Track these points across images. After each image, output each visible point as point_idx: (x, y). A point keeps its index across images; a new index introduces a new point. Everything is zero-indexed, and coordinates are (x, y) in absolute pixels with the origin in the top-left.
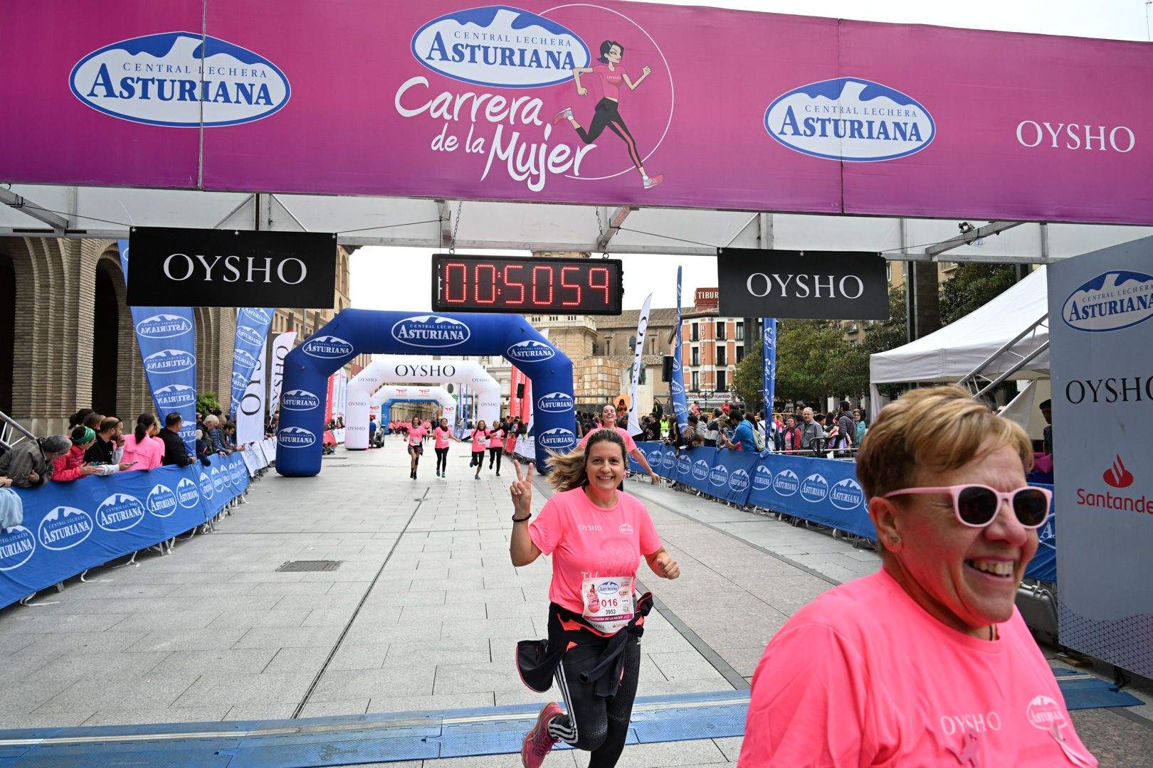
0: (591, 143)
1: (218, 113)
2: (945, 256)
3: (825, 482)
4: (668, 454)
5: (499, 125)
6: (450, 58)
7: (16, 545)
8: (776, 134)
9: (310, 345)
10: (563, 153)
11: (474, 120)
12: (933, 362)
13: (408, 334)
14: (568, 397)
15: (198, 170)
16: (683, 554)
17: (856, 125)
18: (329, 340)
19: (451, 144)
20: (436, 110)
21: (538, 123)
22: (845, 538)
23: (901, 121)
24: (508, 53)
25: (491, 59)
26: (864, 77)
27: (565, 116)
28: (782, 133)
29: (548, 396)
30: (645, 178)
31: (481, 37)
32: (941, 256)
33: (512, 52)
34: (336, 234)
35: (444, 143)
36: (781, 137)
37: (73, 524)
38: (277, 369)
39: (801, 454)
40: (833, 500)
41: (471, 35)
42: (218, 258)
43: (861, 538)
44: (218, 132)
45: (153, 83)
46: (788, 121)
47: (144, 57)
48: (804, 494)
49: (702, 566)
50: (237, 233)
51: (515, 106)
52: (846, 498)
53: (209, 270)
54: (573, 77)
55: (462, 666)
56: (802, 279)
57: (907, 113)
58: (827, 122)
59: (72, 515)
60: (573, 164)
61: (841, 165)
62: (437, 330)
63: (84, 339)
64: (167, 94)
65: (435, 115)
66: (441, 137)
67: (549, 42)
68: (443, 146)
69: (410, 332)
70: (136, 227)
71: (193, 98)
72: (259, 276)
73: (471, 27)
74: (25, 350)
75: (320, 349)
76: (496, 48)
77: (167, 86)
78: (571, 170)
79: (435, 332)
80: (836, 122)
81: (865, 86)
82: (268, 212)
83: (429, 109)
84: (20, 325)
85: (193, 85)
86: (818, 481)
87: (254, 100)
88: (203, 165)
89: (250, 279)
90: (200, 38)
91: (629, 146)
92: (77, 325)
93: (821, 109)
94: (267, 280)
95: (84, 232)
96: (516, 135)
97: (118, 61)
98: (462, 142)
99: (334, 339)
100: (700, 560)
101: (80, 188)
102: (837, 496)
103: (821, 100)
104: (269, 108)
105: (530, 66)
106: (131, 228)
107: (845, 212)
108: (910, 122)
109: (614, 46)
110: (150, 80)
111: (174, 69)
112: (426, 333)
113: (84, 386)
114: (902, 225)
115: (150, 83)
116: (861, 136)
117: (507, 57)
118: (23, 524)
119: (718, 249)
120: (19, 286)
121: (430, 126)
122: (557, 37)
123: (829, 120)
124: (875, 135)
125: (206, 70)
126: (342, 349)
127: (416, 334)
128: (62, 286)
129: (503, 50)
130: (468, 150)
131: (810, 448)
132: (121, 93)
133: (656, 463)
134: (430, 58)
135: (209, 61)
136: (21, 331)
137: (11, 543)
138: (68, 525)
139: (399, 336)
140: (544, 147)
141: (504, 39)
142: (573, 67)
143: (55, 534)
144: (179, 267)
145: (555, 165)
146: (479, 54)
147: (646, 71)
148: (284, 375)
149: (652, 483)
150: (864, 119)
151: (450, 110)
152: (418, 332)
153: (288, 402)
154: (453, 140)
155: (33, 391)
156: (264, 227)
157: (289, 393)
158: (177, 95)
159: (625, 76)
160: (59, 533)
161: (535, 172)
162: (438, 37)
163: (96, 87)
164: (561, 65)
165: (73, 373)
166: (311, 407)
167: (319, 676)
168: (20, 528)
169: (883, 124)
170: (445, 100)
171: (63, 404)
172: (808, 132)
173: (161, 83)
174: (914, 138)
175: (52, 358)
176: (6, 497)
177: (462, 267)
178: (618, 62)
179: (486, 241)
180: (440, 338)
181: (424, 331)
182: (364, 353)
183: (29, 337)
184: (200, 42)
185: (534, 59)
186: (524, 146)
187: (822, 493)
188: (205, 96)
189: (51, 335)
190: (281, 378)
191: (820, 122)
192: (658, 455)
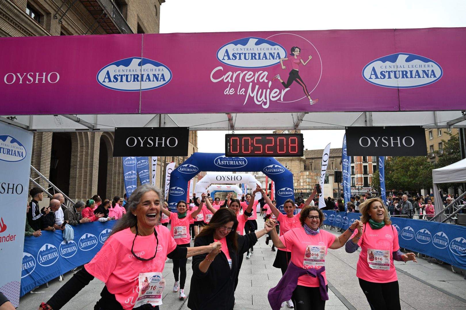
0: (287, 88)
1: (146, 85)
2: (457, 125)
3: (413, 230)
4: (338, 216)
5: (251, 83)
6: (231, 59)
7: (71, 248)
8: (368, 78)
9: (181, 168)
10: (276, 92)
11: (240, 81)
12: (463, 173)
13: (221, 163)
14: (291, 190)
15: (139, 106)
16: (343, 262)
17: (405, 73)
18: (188, 166)
19: (232, 92)
20: (226, 79)
21: (266, 81)
22: (424, 258)
23: (426, 70)
24: (254, 55)
25: (247, 58)
26: (406, 52)
27: (277, 78)
28: (370, 78)
29: (282, 189)
30: (311, 100)
31: (243, 50)
32: (455, 125)
33: (255, 54)
34: (189, 127)
35: (229, 91)
36: (370, 80)
37: (91, 240)
38: (168, 178)
39: (402, 217)
40: (417, 239)
41: (239, 49)
42: (146, 138)
43: (431, 257)
44: (146, 92)
45: (124, 76)
46: (373, 73)
47: (121, 67)
48: (402, 235)
49: (351, 268)
50: (152, 128)
51: (257, 75)
52: (423, 238)
53: (142, 142)
54: (280, 62)
55: (240, 306)
56: (385, 139)
57: (428, 66)
58: (391, 72)
59: (91, 237)
60: (280, 97)
61: (398, 90)
62: (233, 161)
63: (95, 167)
64: (129, 80)
65: (225, 81)
66: (228, 89)
67: (270, 49)
68: (229, 92)
69: (222, 162)
70: (117, 128)
71: (138, 81)
72: (160, 144)
73: (239, 46)
74: (74, 172)
75: (185, 170)
76: (249, 53)
77: (129, 77)
78: (280, 99)
79: (232, 162)
80: (395, 72)
81: (408, 56)
82: (164, 119)
83: (223, 78)
84: (73, 162)
85: (138, 76)
86: (410, 230)
87: (159, 80)
88: (141, 105)
89: (157, 146)
90: (140, 59)
91: (304, 87)
92: (92, 162)
93: (388, 67)
94: (163, 146)
95: (99, 129)
96: (257, 87)
97: (113, 69)
98: (236, 90)
99: (191, 166)
100: (350, 265)
101: (98, 115)
102: (419, 237)
103: (388, 63)
104: (164, 82)
105: (263, 59)
106: (115, 128)
107: (401, 110)
108: (430, 69)
109: (296, 49)
110: (123, 75)
111: (131, 71)
112: (229, 162)
113: (95, 186)
114: (434, 114)
115: (123, 76)
116: (407, 77)
117: (253, 56)
118: (73, 240)
119: (346, 127)
120: (72, 147)
121: (223, 85)
122: (273, 47)
123: (392, 71)
124: (414, 76)
125: (142, 70)
126: (194, 170)
127: (224, 162)
128: (88, 146)
129: (252, 54)
130: (238, 94)
131: (406, 214)
132: (113, 80)
133: (332, 220)
134: (223, 59)
135: (144, 67)
136: (72, 164)
137: (69, 247)
138: (89, 241)
139: (217, 164)
140: (268, 90)
141: (252, 49)
142: (280, 58)
143: (84, 244)
144: (131, 142)
145: (273, 97)
146: (242, 56)
147: (310, 57)
148: (171, 180)
149: (331, 230)
150: (408, 70)
151: (231, 79)
152: (225, 162)
153: (172, 192)
154: (232, 90)
155: (76, 188)
156: (162, 126)
157: (172, 188)
158: (132, 80)
159: (301, 60)
160: (86, 244)
161: (265, 101)
162: (227, 51)
163: (105, 79)
164: (275, 58)
165: (91, 181)
166: (181, 194)
167: (182, 306)
168: (72, 242)
169: (417, 71)
170: (230, 75)
171: (87, 193)
172: (382, 77)
173: (127, 76)
174: (432, 76)
175: (83, 174)
176: (68, 229)
177: (237, 139)
178: (298, 55)
179: (248, 127)
180: (234, 164)
181: (228, 162)
182: (203, 171)
183: (76, 167)
184: (140, 60)
185: (264, 56)
186: (260, 91)
187: (412, 235)
188: (142, 80)
189: (83, 166)
190: (169, 182)
191: (387, 73)
192: (333, 217)
